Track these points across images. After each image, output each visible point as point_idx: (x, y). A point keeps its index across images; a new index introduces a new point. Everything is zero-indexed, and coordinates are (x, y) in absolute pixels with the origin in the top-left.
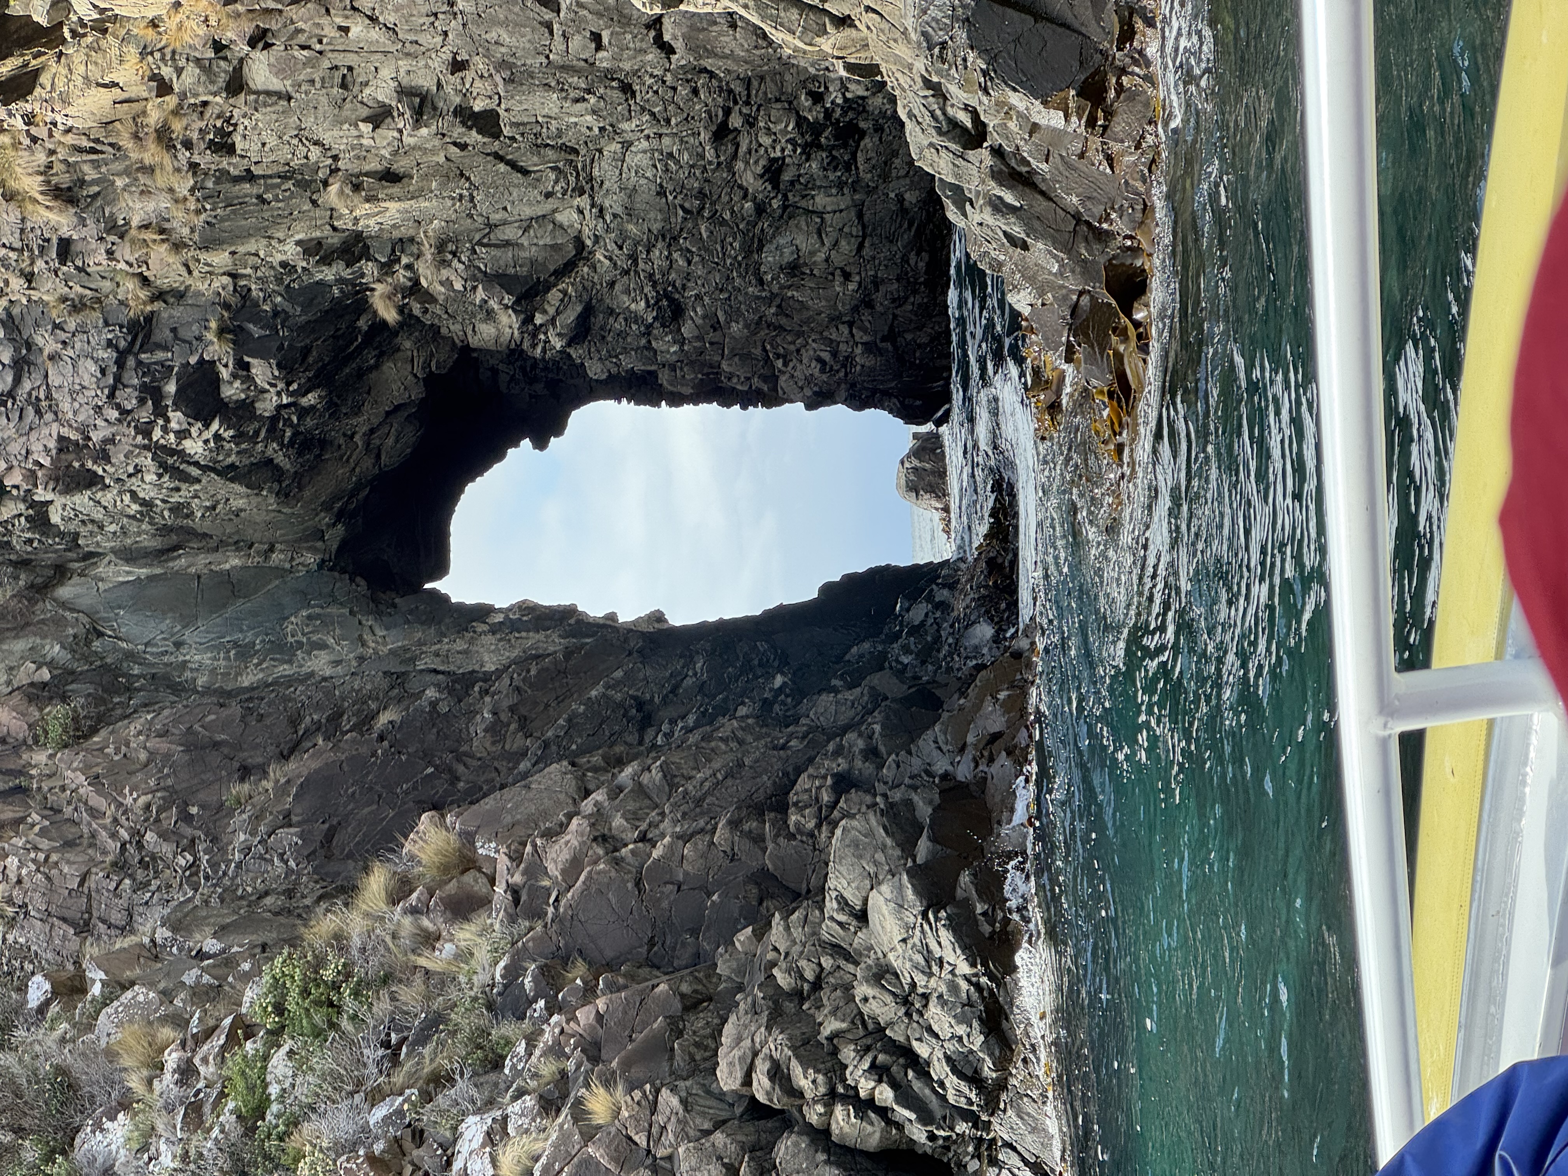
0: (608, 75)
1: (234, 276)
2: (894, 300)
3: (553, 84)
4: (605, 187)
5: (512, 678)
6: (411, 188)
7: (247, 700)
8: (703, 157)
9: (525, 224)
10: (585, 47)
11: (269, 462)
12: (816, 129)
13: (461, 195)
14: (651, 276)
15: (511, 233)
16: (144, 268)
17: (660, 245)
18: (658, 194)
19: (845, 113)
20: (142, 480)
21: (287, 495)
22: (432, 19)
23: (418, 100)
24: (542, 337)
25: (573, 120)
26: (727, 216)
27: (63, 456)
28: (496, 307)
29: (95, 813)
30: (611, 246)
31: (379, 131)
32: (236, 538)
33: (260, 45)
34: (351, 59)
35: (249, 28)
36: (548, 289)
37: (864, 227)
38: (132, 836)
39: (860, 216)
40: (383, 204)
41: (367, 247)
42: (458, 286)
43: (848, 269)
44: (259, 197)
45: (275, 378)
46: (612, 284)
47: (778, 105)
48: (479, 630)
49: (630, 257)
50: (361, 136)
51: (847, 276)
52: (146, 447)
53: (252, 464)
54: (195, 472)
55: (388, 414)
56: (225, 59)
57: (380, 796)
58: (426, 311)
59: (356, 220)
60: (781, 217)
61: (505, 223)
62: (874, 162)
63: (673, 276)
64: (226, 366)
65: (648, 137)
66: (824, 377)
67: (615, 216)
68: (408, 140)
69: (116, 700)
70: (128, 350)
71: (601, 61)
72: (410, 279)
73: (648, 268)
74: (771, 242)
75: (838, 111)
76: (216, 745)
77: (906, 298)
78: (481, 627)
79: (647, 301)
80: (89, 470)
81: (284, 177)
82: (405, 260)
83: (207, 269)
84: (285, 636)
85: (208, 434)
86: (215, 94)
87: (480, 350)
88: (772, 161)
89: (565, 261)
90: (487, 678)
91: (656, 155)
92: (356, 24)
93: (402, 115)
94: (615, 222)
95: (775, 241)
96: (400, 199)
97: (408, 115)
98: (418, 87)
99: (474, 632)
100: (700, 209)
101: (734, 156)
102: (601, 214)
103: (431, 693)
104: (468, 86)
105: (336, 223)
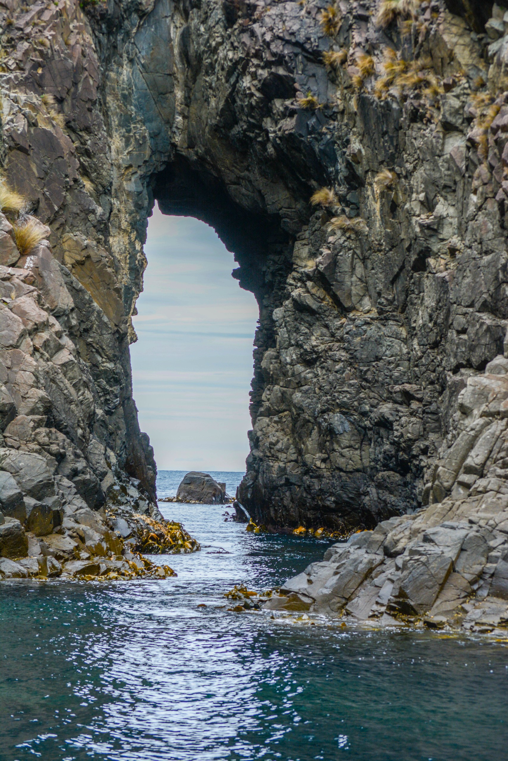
0: (443, 335)
1: (342, 112)
2: (309, 486)
3: (440, 304)
4: (382, 327)
5: (106, 257)
6: (387, 218)
7: (100, 102)
8: (396, 384)
9: (364, 279)
10: (459, 324)
11: (236, 122)
12: (408, 449)
13: (382, 245)
14: (330, 349)
15: (359, 270)
16: (349, 63)
17: (348, 356)
18: (377, 357)
19: (416, 466)
20: (229, 50)
21: (216, 130)
22: (479, 241)
23: (435, 227)
24: (299, 284)
25: (420, 313)
26: (362, 395)
27: (245, 7)
28: (318, 260)
29: (40, 13)
30: (348, 328)
31: (419, 204)
32: (192, 97)
33: (469, 144)
34: (460, 193)
35: (478, 139)
36: (325, 289)
37: (351, 472)
38: (27, 35)
39: (358, 470)
40: (379, 201)
41: (355, 189)
42: (331, 239)
43: (329, 461)
44: (386, 133)
45: (284, 131)
46: (327, 326)
47: (422, 429)
48: (132, 235)
49: (342, 338)
50: (418, 193)
51: (324, 461)
52: (248, 54)
53: (235, 113)
54: (232, 80)
55: (260, 191)
56: (463, 122)
57: (42, 179)
58: (317, 218)
59: (371, 184)
60: (359, 426)
61: (366, 267)
62: (388, 480)
63: (330, 362)
64: (292, 104)
65: (408, 353)
66: (267, 444)
67: (366, 331)
68: (414, 219)
69: (103, 26)
70: (304, 50)
71: (451, 333)
72: (336, 212)
73: (335, 348)
74: (346, 418)
75: (417, 463)
76: (75, 84)
77: (310, 493)
78: (133, 236)
79: (317, 346)
80: (236, 20)
81: (396, 147)
82: (347, 210)
83: (348, 98)
84: (135, 123)
85: (253, 90)
86: (444, 115)
87: (293, 247)
88: (391, 423)
89: (342, 301)
90: (106, 242)
91: (399, 357)
92: (478, 199)
93: (428, 218)
94: (362, 331)
95: (346, 421)
96: (381, 210)
97: (428, 221)
98: (443, 228)
99: (131, 233)
100: (366, 380)
101: (395, 402)
102: (367, 323)
103: (100, 210)
104: (442, 256)
105: (370, 173)
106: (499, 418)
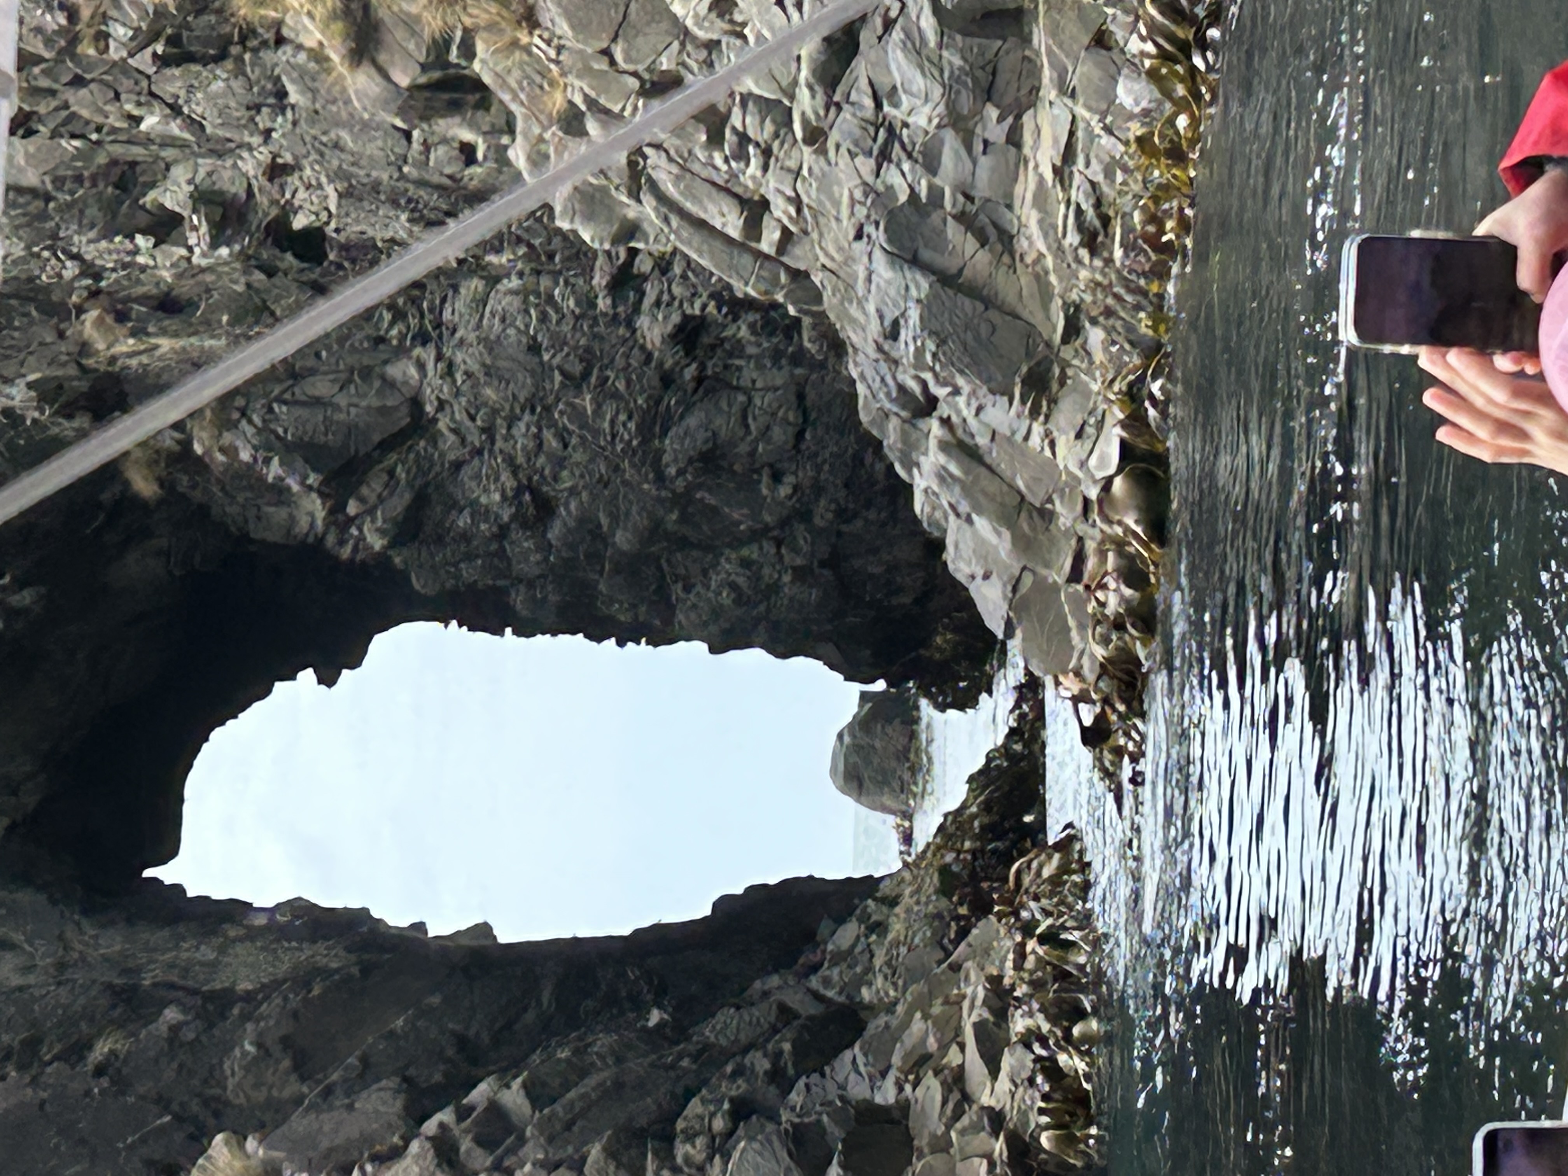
0: (478, 195)
2: (839, 513)
3: (404, 201)
4: (458, 335)
5: (286, 999)
6: (195, 322)
8: (594, 305)
9: (343, 376)
10: (451, 161)
14: (511, 459)
15: (320, 387)
17: (527, 417)
18: (530, 350)
22: (253, 113)
23: (220, 209)
24: (354, 531)
26: (621, 385)
28: (296, 488)
30: (461, 416)
31: (164, 247)
33: (21, 132)
34: (136, 152)
36: (366, 471)
37: (805, 414)
39: (801, 397)
40: (153, 341)
42: (245, 455)
43: (778, 466)
46: (457, 466)
48: (232, 933)
49: (484, 431)
50: (136, 251)
51: (777, 477)
55: (126, 624)
57: (94, 1152)
58: (195, 485)
59: (113, 360)
60: (695, 391)
61: (312, 372)
63: (541, 460)
65: (521, 275)
66: (739, 611)
67: (468, 374)
68: (197, 260)
71: (471, 179)
72: (179, 442)
73: (507, 447)
74: (677, 424)
78: (233, 931)
79: (504, 491)
81: (25, 298)
87: (263, 543)
88: (686, 318)
89: (396, 429)
90: (248, 997)
91: (532, 298)
92: (152, 113)
93: (195, 229)
94: (468, 383)
95: (684, 424)
96: (176, 335)
97: (204, 229)
98: (221, 193)
99: (226, 937)
100: (586, 375)
101: (637, 309)
102: (450, 371)
103: (171, 1014)
104: (288, 196)
105: (84, 362)
106: (642, 163)
